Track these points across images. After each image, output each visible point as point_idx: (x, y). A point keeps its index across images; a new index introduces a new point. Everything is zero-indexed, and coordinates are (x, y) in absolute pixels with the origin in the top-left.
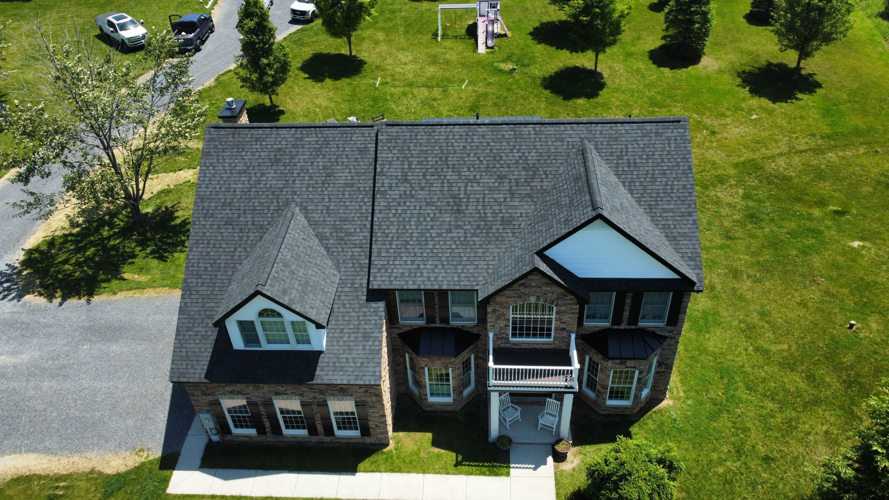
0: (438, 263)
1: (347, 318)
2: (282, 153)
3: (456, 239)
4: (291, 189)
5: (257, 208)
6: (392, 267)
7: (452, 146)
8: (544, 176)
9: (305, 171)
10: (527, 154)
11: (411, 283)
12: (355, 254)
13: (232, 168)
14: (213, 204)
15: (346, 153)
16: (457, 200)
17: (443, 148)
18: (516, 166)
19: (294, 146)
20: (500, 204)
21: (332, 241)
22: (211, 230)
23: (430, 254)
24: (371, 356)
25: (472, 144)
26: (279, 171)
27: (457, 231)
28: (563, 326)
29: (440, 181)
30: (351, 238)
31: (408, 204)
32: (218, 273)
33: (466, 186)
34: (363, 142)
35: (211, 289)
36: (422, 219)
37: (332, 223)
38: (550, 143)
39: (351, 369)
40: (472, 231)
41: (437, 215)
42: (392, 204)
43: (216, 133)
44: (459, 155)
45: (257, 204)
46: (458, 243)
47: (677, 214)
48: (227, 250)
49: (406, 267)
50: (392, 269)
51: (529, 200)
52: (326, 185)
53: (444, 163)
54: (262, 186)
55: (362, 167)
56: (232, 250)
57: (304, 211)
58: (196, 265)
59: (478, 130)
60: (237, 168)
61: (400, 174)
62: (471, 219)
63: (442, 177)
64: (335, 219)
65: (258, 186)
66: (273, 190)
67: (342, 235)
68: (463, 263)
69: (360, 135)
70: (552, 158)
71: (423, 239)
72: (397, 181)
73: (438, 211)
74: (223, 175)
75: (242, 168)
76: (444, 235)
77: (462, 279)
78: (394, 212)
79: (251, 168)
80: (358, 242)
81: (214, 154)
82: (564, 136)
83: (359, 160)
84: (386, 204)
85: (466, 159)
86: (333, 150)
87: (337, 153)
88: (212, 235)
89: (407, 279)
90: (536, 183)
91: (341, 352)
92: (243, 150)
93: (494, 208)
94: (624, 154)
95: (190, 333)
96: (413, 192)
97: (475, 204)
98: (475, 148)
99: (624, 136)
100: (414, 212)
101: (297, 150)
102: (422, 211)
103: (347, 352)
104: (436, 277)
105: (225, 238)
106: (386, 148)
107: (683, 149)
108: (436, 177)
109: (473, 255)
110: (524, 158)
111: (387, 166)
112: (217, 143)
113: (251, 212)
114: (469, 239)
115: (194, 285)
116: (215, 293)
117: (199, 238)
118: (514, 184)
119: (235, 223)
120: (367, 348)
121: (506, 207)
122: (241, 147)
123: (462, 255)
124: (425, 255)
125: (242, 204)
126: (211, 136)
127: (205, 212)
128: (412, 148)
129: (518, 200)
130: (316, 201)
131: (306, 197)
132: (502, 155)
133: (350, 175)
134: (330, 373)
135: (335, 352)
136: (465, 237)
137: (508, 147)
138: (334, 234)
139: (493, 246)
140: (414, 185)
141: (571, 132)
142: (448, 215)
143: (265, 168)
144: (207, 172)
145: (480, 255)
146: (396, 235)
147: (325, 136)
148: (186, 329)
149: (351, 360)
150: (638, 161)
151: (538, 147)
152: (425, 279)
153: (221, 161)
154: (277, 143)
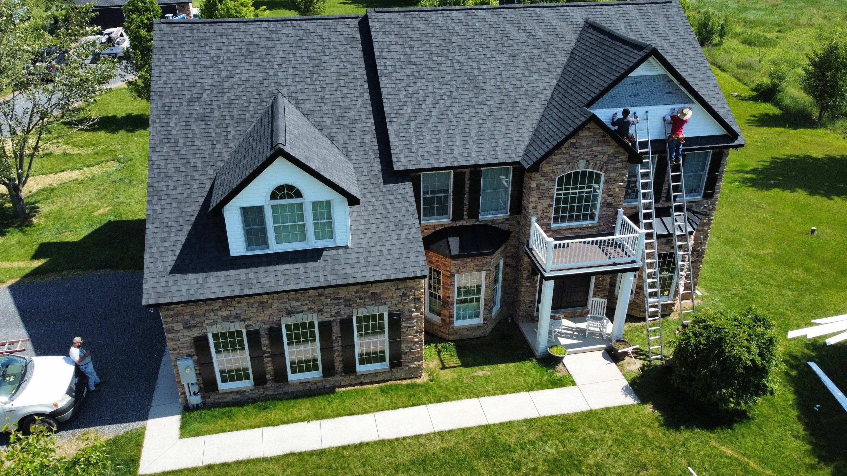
0: (468, 139)
1: (370, 208)
2: (255, 46)
3: (482, 114)
4: (274, 81)
5: (234, 102)
6: (416, 146)
7: (454, 29)
8: (557, 53)
9: (287, 62)
10: (534, 34)
11: (441, 160)
12: (366, 140)
13: (194, 63)
14: (176, 100)
15: (332, 43)
16: (472, 78)
17: (444, 31)
18: (525, 44)
19: (268, 39)
20: (519, 79)
21: (334, 130)
22: (177, 128)
23: (457, 131)
24: (410, 245)
25: (474, 27)
26: (256, 64)
27: (480, 107)
28: (610, 200)
29: (449, 61)
30: (356, 125)
31: (418, 84)
32: (195, 173)
33: (479, 65)
34: (351, 33)
35: (188, 191)
36: (438, 98)
37: (331, 111)
38: (554, 24)
39: (388, 262)
40: (497, 106)
41: (454, 93)
42: (400, 85)
43: (169, 29)
44: (463, 37)
45: (232, 98)
46: (484, 118)
47: (697, 79)
48: (202, 147)
49: (432, 145)
50: (417, 149)
51: (548, 74)
52: (316, 75)
53: (448, 45)
54: (236, 79)
55: (354, 56)
56: (209, 147)
57: (294, 102)
58: (163, 166)
59: (477, 14)
60: (201, 63)
61: (402, 56)
62: (492, 95)
63: (450, 58)
64: (333, 107)
65: (231, 79)
66: (251, 82)
67: (346, 122)
68: (496, 137)
69: (345, 26)
70: (561, 36)
71: (445, 116)
72: (401, 64)
73: (454, 90)
74: (184, 71)
75: (209, 62)
76: (467, 111)
77: (499, 152)
78: (404, 92)
79: (219, 62)
80: (366, 129)
81: (170, 49)
82: (566, 17)
83: (349, 49)
84: (393, 86)
85: (471, 40)
86: (316, 41)
87: (322, 44)
88: (179, 132)
89: (437, 157)
90: (551, 58)
91: (372, 244)
92: (206, 44)
93: (514, 83)
94: (629, 30)
95: (166, 244)
96: (422, 73)
97: (493, 80)
98: (478, 30)
99: (624, 15)
100: (427, 91)
101: (273, 42)
102: (436, 90)
103: (379, 243)
104: (469, 153)
105: (198, 135)
106: (380, 33)
107: (682, 24)
108: (443, 58)
109: (504, 128)
110: (531, 37)
111: (386, 50)
112: (172, 39)
113: (227, 106)
114: (495, 113)
115: (164, 188)
116: (194, 195)
117: (162, 137)
118: (529, 61)
119: (208, 119)
120: (403, 237)
121: (527, 82)
122: (204, 41)
123: (492, 129)
124: (450, 131)
125: (214, 99)
126: (162, 32)
127: (166, 109)
128: (410, 32)
129: (537, 74)
130: (306, 91)
131: (293, 87)
132: (508, 35)
133: (342, 64)
134: (363, 269)
135: (364, 245)
136: (491, 112)
137: (513, 28)
138: (336, 123)
139: (523, 119)
140: (421, 66)
141: (572, 14)
142: (466, 93)
143: (236, 61)
144: (162, 67)
145: (512, 128)
146: (413, 115)
147: (304, 28)
148: (159, 240)
149: (386, 253)
150: (644, 36)
151: (543, 27)
152: (458, 155)
153: (180, 56)
154: (248, 36)
